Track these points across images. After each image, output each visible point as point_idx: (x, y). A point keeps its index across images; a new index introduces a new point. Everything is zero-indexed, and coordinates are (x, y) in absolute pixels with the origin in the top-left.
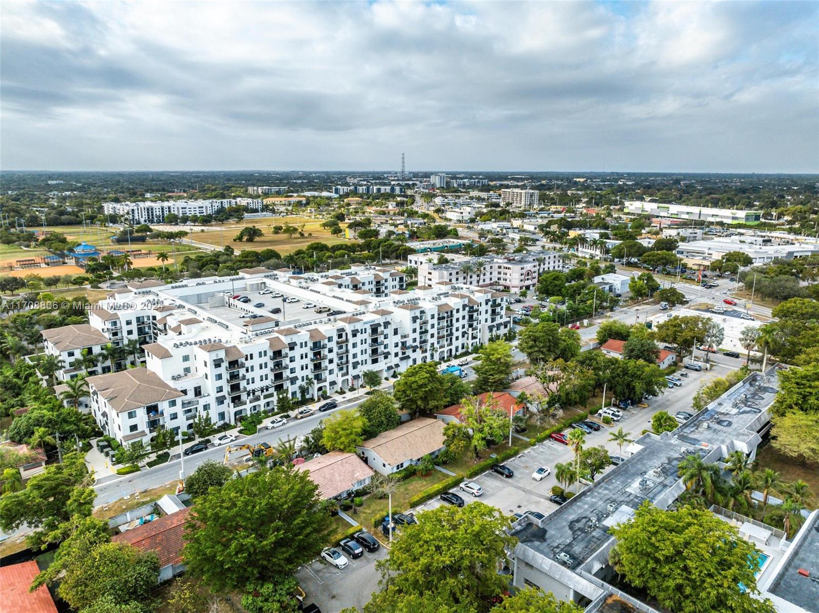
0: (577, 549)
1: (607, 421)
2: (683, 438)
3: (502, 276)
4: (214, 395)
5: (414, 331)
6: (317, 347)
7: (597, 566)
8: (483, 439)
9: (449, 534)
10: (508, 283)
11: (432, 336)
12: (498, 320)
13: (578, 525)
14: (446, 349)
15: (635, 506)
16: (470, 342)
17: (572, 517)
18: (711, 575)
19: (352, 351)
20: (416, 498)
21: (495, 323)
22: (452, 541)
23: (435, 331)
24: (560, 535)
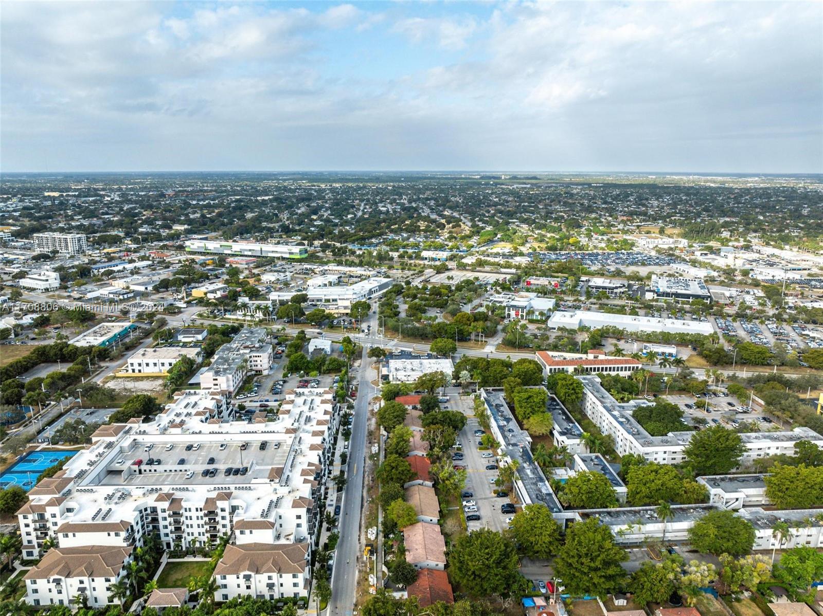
2: (512, 445)
3: (253, 363)
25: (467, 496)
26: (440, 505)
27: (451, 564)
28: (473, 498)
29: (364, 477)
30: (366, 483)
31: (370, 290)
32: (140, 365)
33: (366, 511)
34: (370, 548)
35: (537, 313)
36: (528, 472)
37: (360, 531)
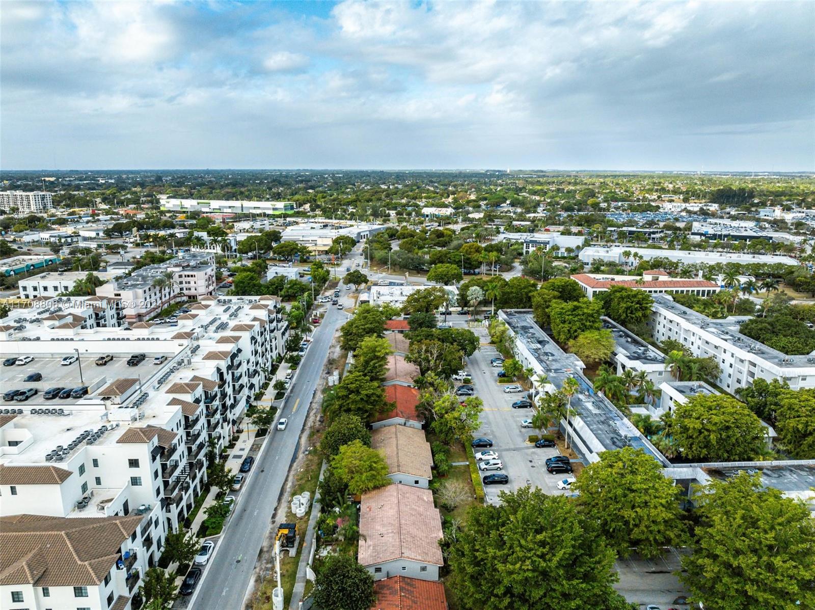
1: (468, 382)
2: (552, 371)
3: (184, 285)
25: (484, 445)
26: (433, 456)
27: (454, 565)
28: (492, 448)
29: (307, 417)
30: (309, 424)
31: (359, 233)
32: (35, 289)
33: (299, 467)
34: (286, 531)
35: (563, 250)
36: (589, 406)
37: (279, 500)
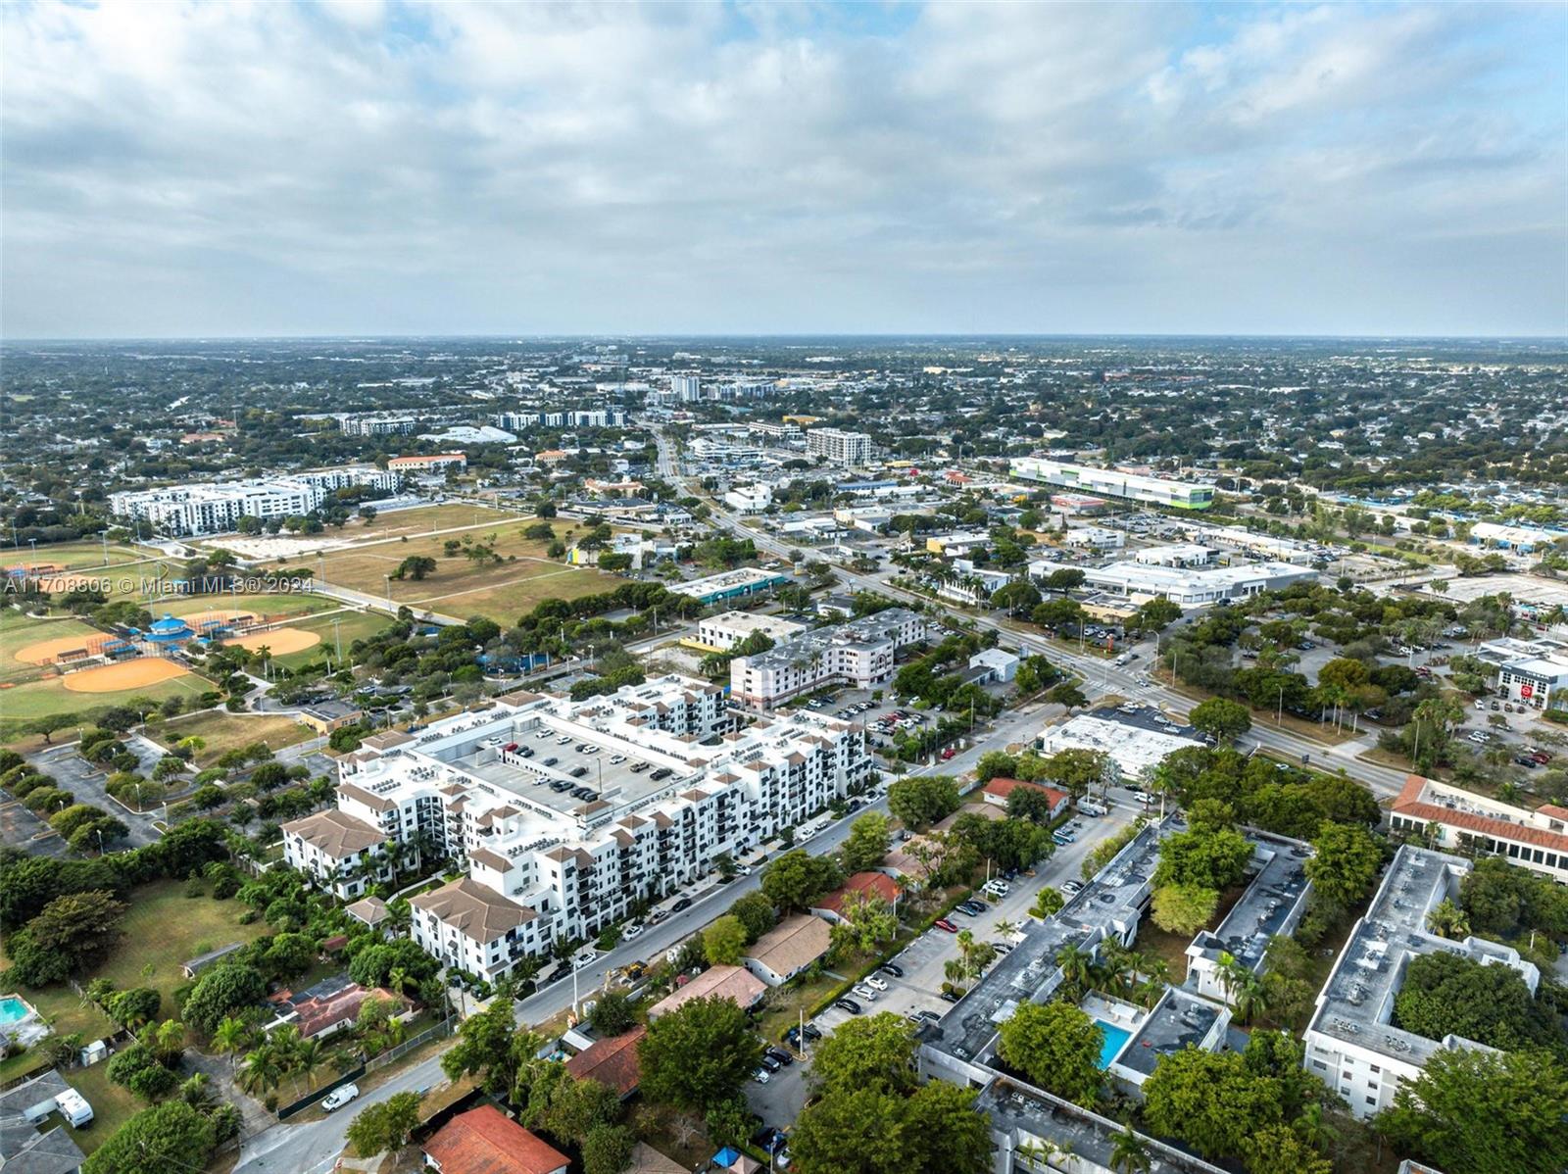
0: (970, 1044)
1: (993, 898)
2: (1067, 922)
3: (845, 664)
4: (565, 909)
5: (764, 795)
6: (663, 835)
7: (987, 1057)
8: (873, 941)
9: (867, 1043)
10: (853, 674)
11: (784, 796)
12: (858, 761)
13: (969, 1023)
14: (799, 809)
15: (1018, 999)
16: (826, 794)
17: (964, 1016)
18: (1068, 1055)
19: (699, 832)
20: (814, 1009)
21: (853, 767)
22: (872, 1047)
23: (786, 790)
24: (955, 1032)
28: (899, 979)
31: (1239, 585)
32: (712, 633)
